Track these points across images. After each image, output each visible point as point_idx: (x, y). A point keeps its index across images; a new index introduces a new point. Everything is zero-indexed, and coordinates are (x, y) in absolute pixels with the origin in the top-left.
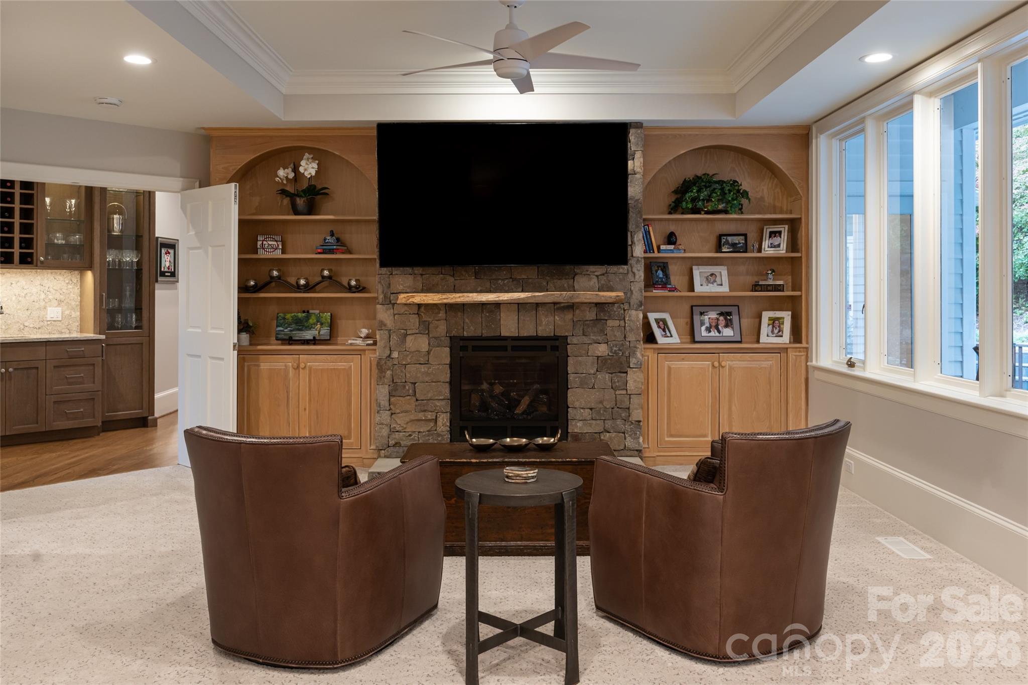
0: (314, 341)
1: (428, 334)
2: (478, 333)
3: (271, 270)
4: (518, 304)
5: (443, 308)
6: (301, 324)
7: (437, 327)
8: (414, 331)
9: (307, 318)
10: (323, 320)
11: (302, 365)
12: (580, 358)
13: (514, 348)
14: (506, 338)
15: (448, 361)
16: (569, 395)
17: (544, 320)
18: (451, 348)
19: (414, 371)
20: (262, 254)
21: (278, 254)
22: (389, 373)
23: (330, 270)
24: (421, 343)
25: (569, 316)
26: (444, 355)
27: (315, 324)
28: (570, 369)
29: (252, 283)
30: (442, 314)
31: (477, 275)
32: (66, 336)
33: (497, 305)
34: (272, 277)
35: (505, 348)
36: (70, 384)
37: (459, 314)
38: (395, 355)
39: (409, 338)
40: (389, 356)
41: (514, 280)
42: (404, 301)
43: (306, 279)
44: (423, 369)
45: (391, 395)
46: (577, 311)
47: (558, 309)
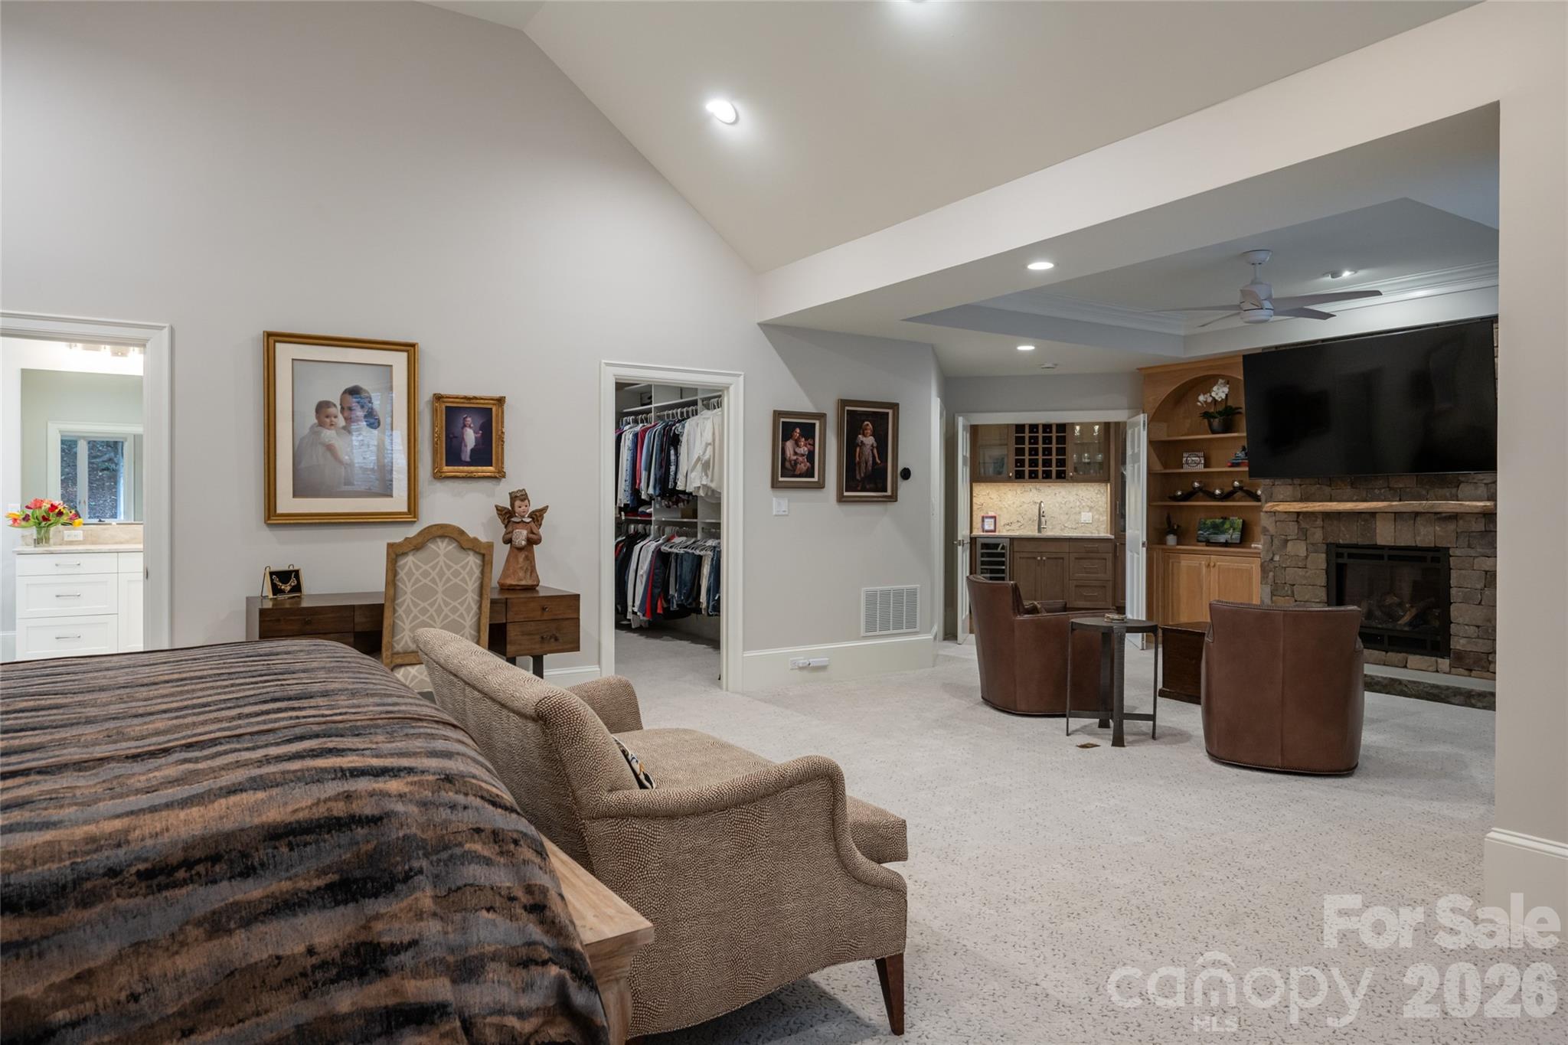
0: (1226, 544)
1: (1306, 540)
2: (1354, 541)
3: (1193, 482)
4: (1395, 513)
5: (1320, 516)
6: (1217, 529)
7: (1314, 533)
8: (1294, 537)
9: (1223, 523)
10: (1236, 526)
11: (1212, 564)
12: (1463, 572)
13: (1390, 558)
14: (1383, 547)
15: (1324, 566)
16: (1451, 609)
17: (1423, 530)
18: (1327, 555)
19: (1291, 574)
20: (1186, 469)
21: (1201, 468)
22: (1271, 574)
23: (1240, 482)
24: (1298, 549)
25: (1452, 526)
26: (1320, 560)
27: (1229, 529)
28: (1453, 582)
29: (1179, 493)
30: (1319, 522)
31: (1353, 485)
32: (1095, 535)
33: (1373, 514)
34: (1194, 488)
35: (1381, 557)
36: (1087, 573)
37: (1335, 522)
38: (1277, 558)
39: (1290, 544)
40: (1272, 559)
41: (1390, 489)
42: (1268, 510)
43: (1221, 489)
44: (1301, 572)
45: (1273, 594)
46: (1461, 522)
47: (1439, 519)
